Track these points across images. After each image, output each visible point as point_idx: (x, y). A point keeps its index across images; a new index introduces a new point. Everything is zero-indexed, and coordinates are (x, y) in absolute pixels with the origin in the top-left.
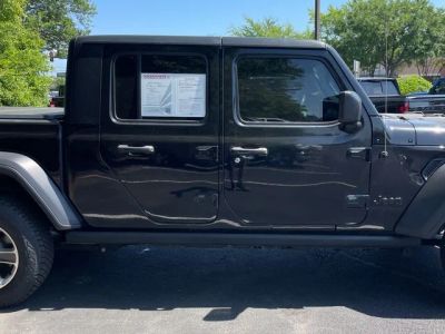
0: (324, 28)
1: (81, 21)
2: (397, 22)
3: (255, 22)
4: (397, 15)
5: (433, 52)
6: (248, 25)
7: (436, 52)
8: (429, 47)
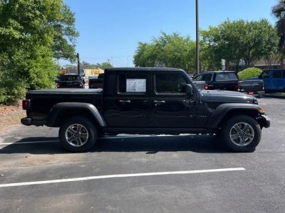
0: (207, 39)
1: (71, 40)
2: (251, 35)
3: (167, 35)
4: (250, 31)
5: (272, 52)
6: (163, 36)
7: (274, 52)
8: (270, 49)
